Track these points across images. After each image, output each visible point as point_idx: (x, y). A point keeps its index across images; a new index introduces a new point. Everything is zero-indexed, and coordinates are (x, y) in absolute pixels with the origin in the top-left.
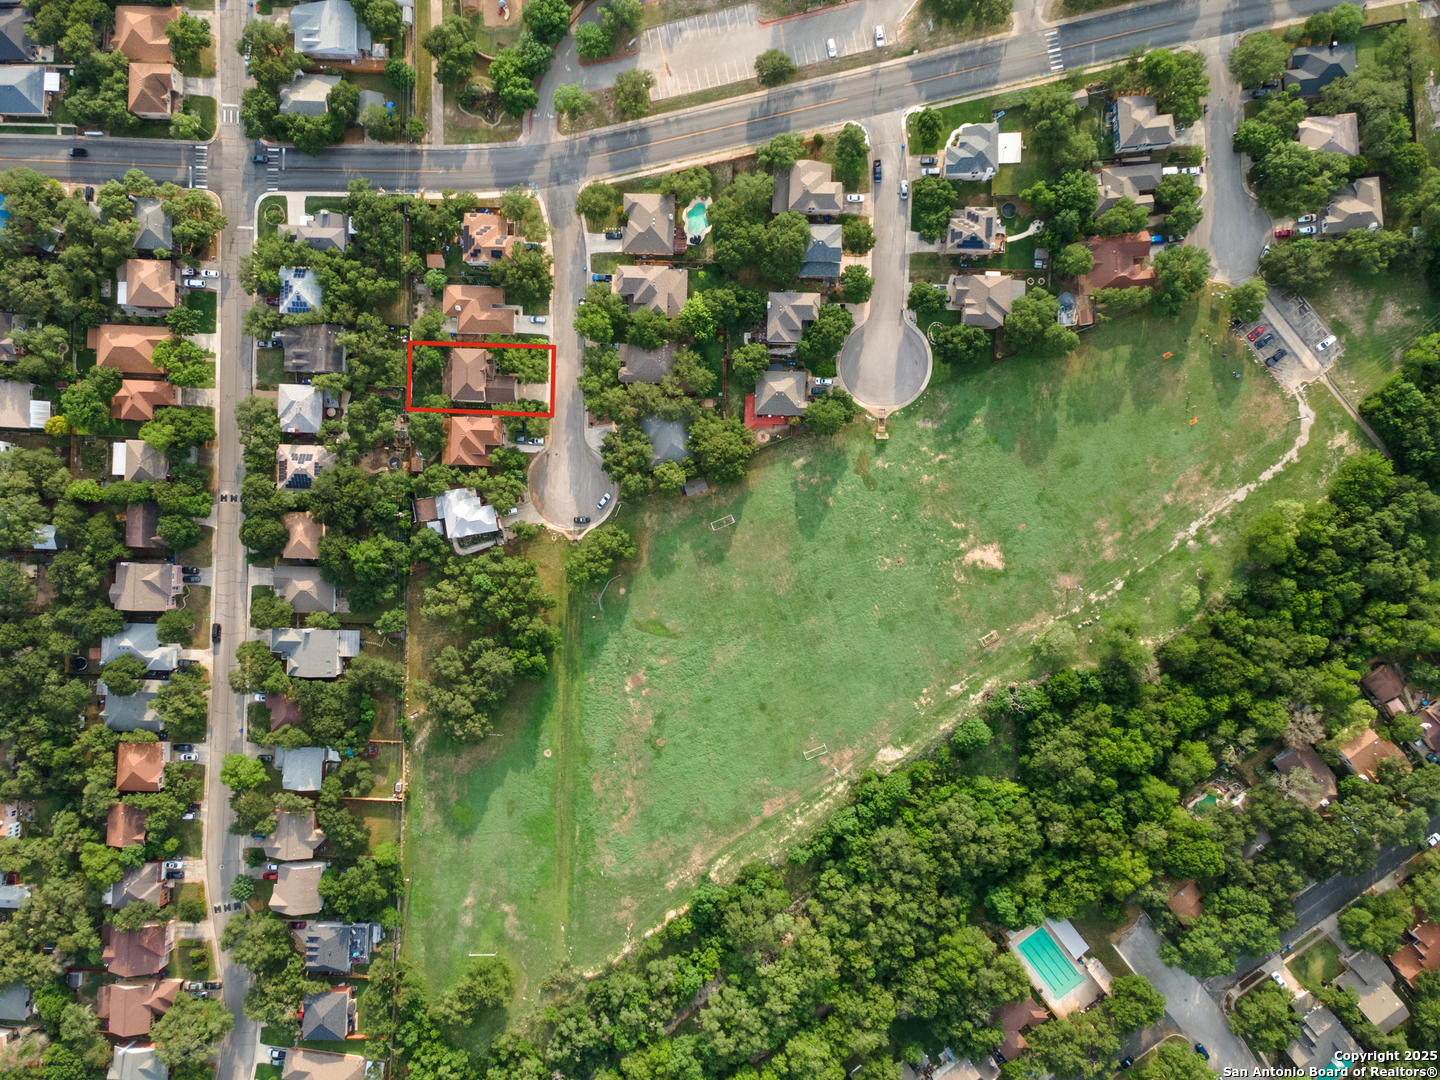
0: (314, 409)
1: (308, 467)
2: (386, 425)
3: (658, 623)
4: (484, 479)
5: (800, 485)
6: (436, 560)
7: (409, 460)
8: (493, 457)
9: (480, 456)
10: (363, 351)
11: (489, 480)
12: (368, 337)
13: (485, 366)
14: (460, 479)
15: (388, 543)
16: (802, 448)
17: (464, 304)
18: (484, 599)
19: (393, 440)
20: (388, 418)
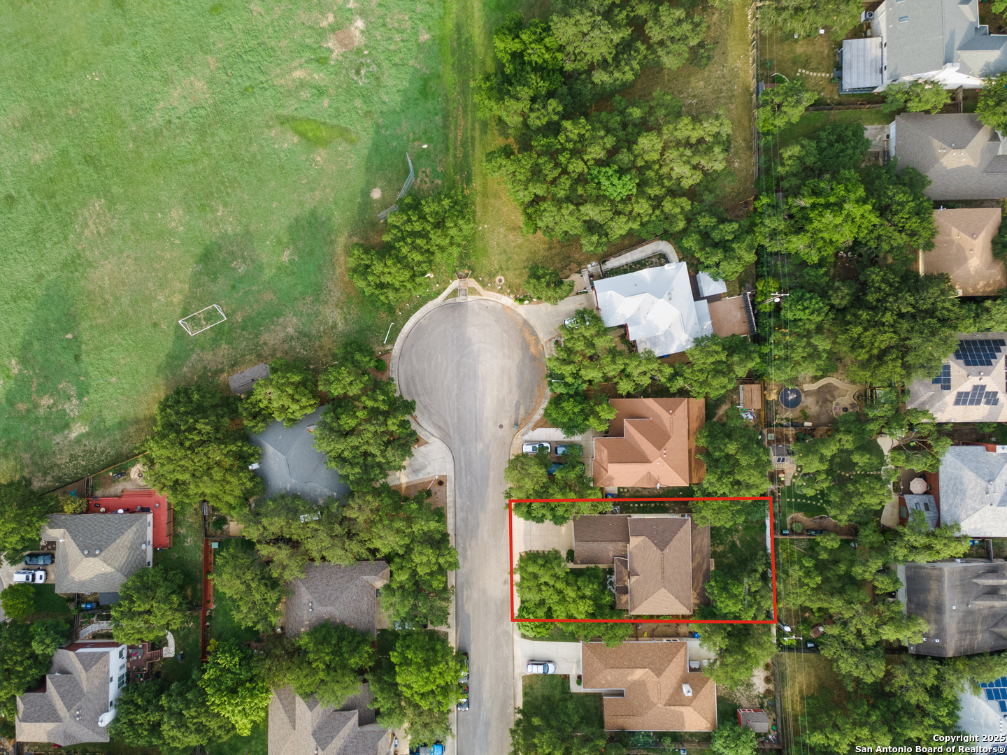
0: (959, 490)
1: (963, 378)
2: (814, 466)
3: (312, 143)
4: (624, 374)
5: (73, 391)
6: (705, 221)
7: (766, 403)
8: (606, 413)
9: (633, 416)
10: (868, 608)
11: (612, 370)
12: (859, 634)
13: (631, 582)
14: (668, 371)
15: (798, 244)
16: (73, 457)
17: (676, 699)
18: (612, 153)
19: (798, 439)
20: (811, 478)
